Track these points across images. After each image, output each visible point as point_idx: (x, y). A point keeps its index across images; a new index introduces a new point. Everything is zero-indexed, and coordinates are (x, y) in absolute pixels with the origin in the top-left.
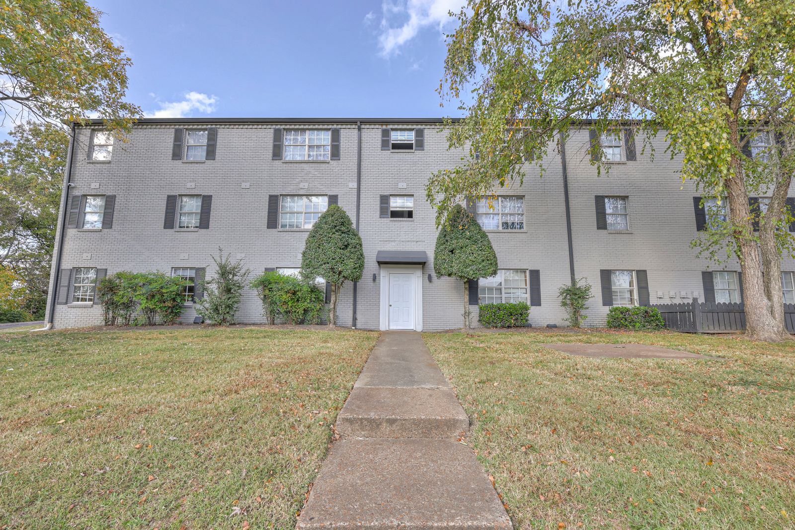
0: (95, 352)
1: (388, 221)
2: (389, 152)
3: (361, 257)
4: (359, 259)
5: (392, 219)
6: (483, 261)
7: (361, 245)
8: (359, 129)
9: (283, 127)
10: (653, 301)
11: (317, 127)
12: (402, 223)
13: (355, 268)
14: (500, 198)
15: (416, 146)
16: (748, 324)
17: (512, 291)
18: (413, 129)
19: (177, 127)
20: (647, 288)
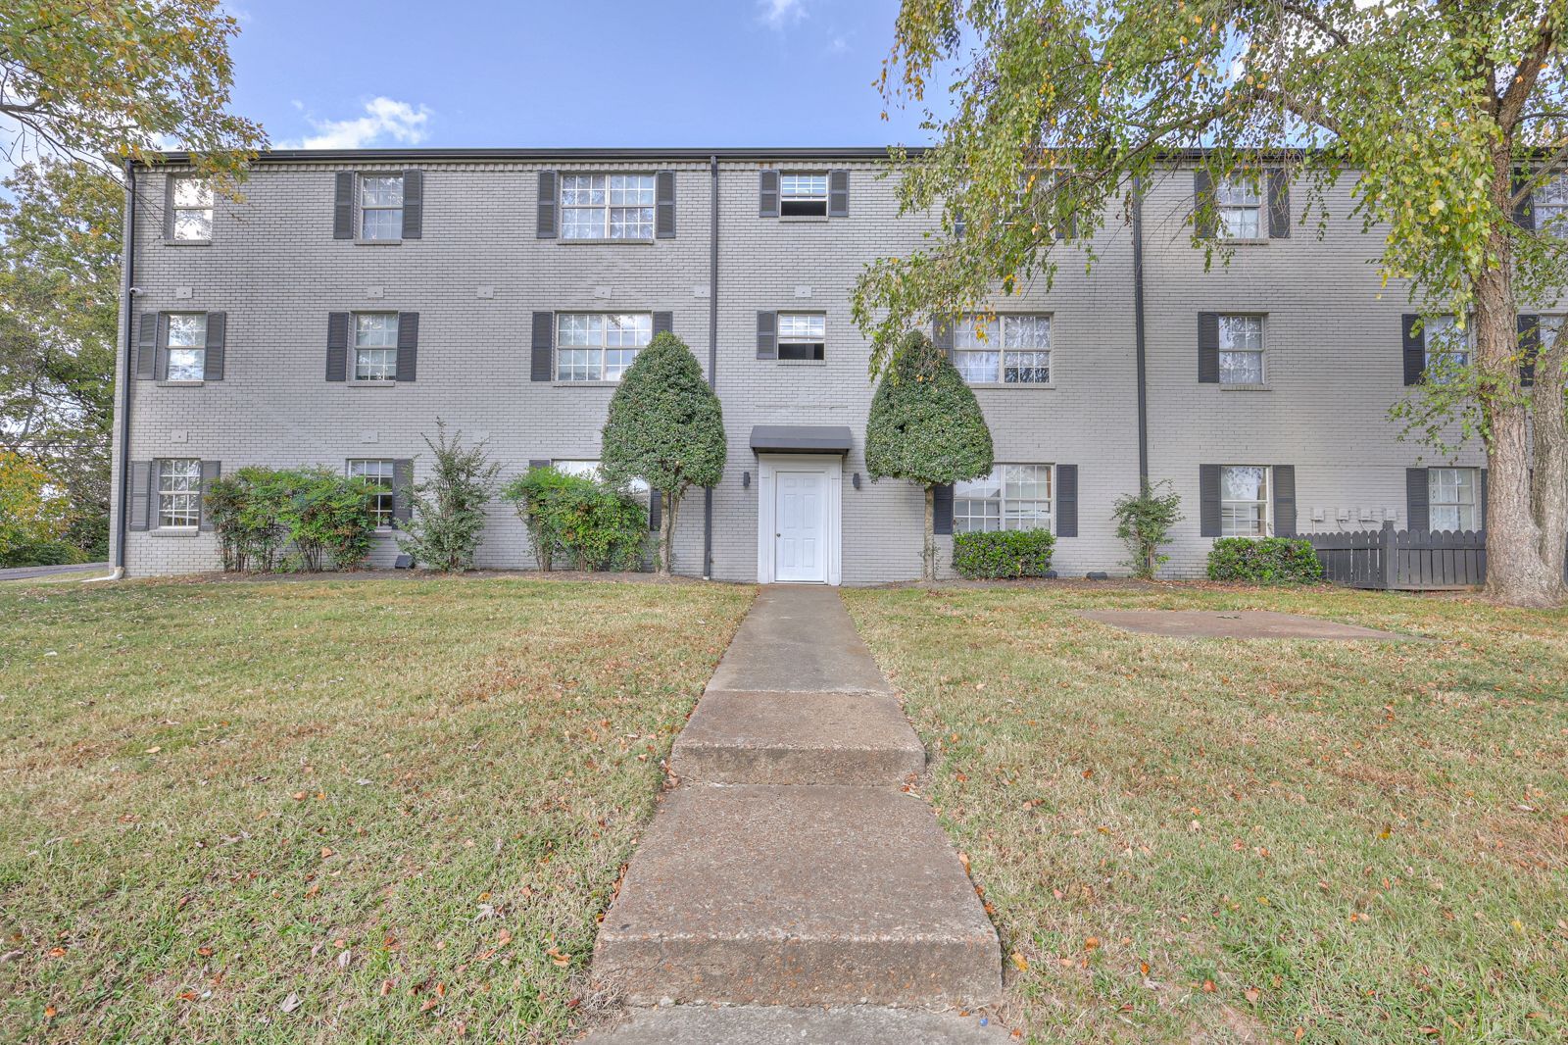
0: (209, 622)
1: (773, 365)
2: (777, 220)
3: (720, 438)
4: (716, 442)
5: (782, 361)
6: (964, 447)
7: (719, 415)
8: (715, 172)
9: (558, 167)
10: (1303, 527)
11: (626, 167)
12: (801, 369)
13: (707, 462)
14: (1002, 318)
15: (833, 208)
16: (1490, 573)
17: (1021, 507)
18: (826, 172)
19: (341, 168)
20: (1292, 501)
